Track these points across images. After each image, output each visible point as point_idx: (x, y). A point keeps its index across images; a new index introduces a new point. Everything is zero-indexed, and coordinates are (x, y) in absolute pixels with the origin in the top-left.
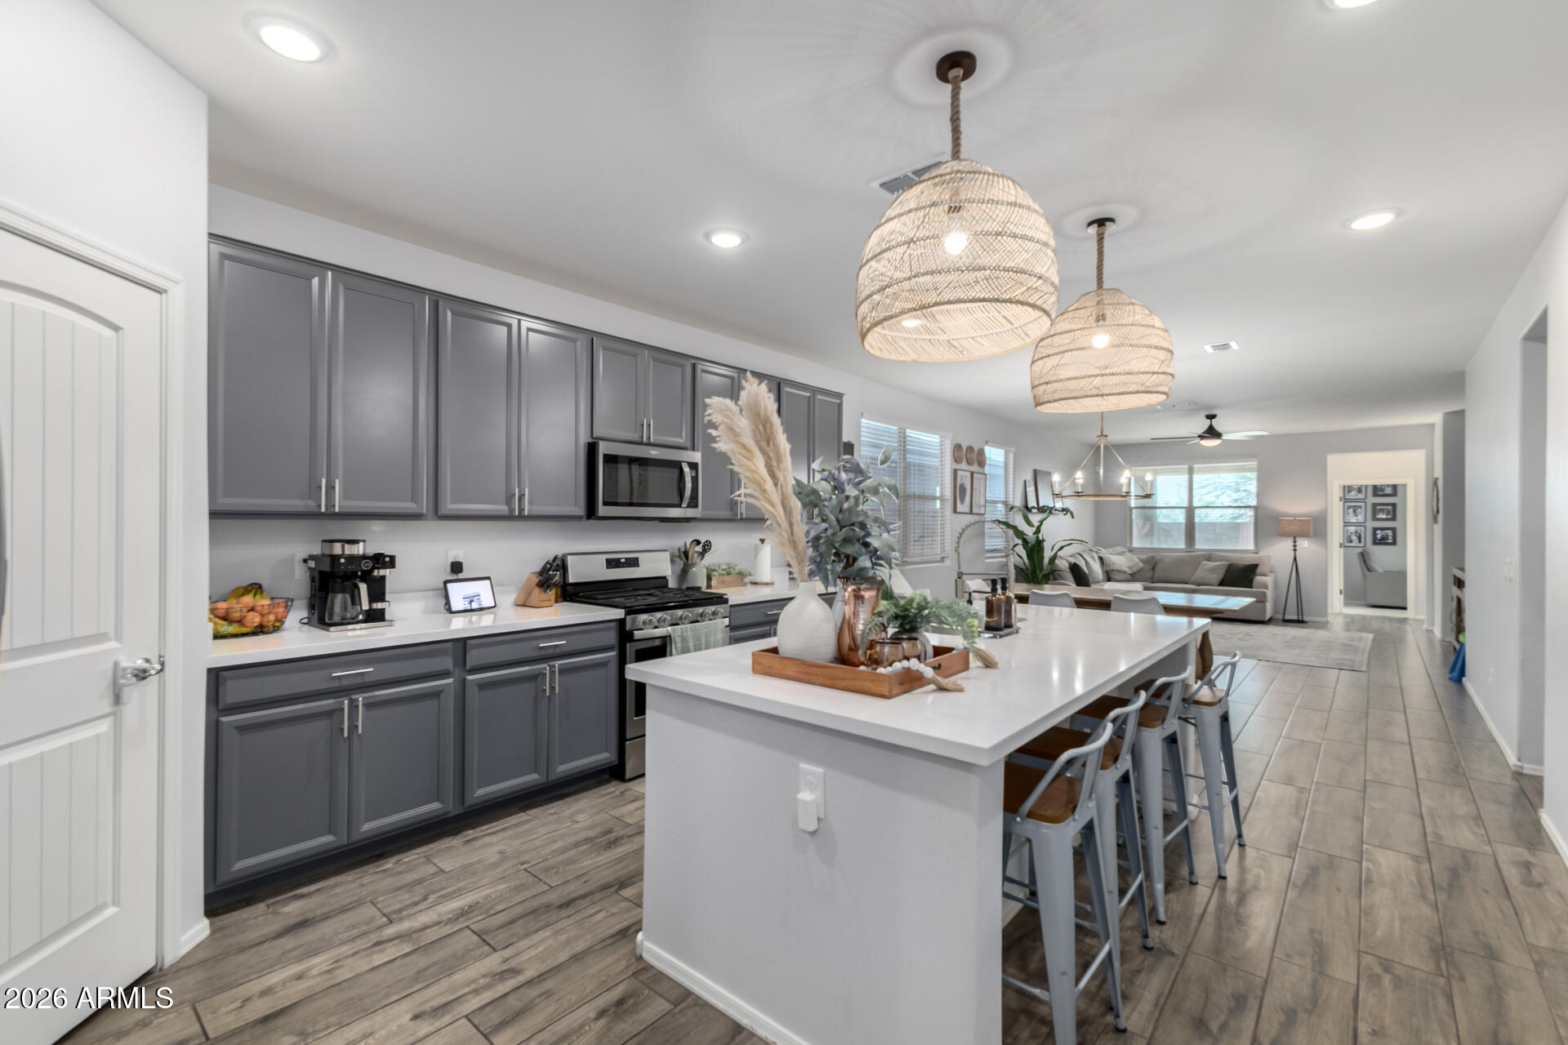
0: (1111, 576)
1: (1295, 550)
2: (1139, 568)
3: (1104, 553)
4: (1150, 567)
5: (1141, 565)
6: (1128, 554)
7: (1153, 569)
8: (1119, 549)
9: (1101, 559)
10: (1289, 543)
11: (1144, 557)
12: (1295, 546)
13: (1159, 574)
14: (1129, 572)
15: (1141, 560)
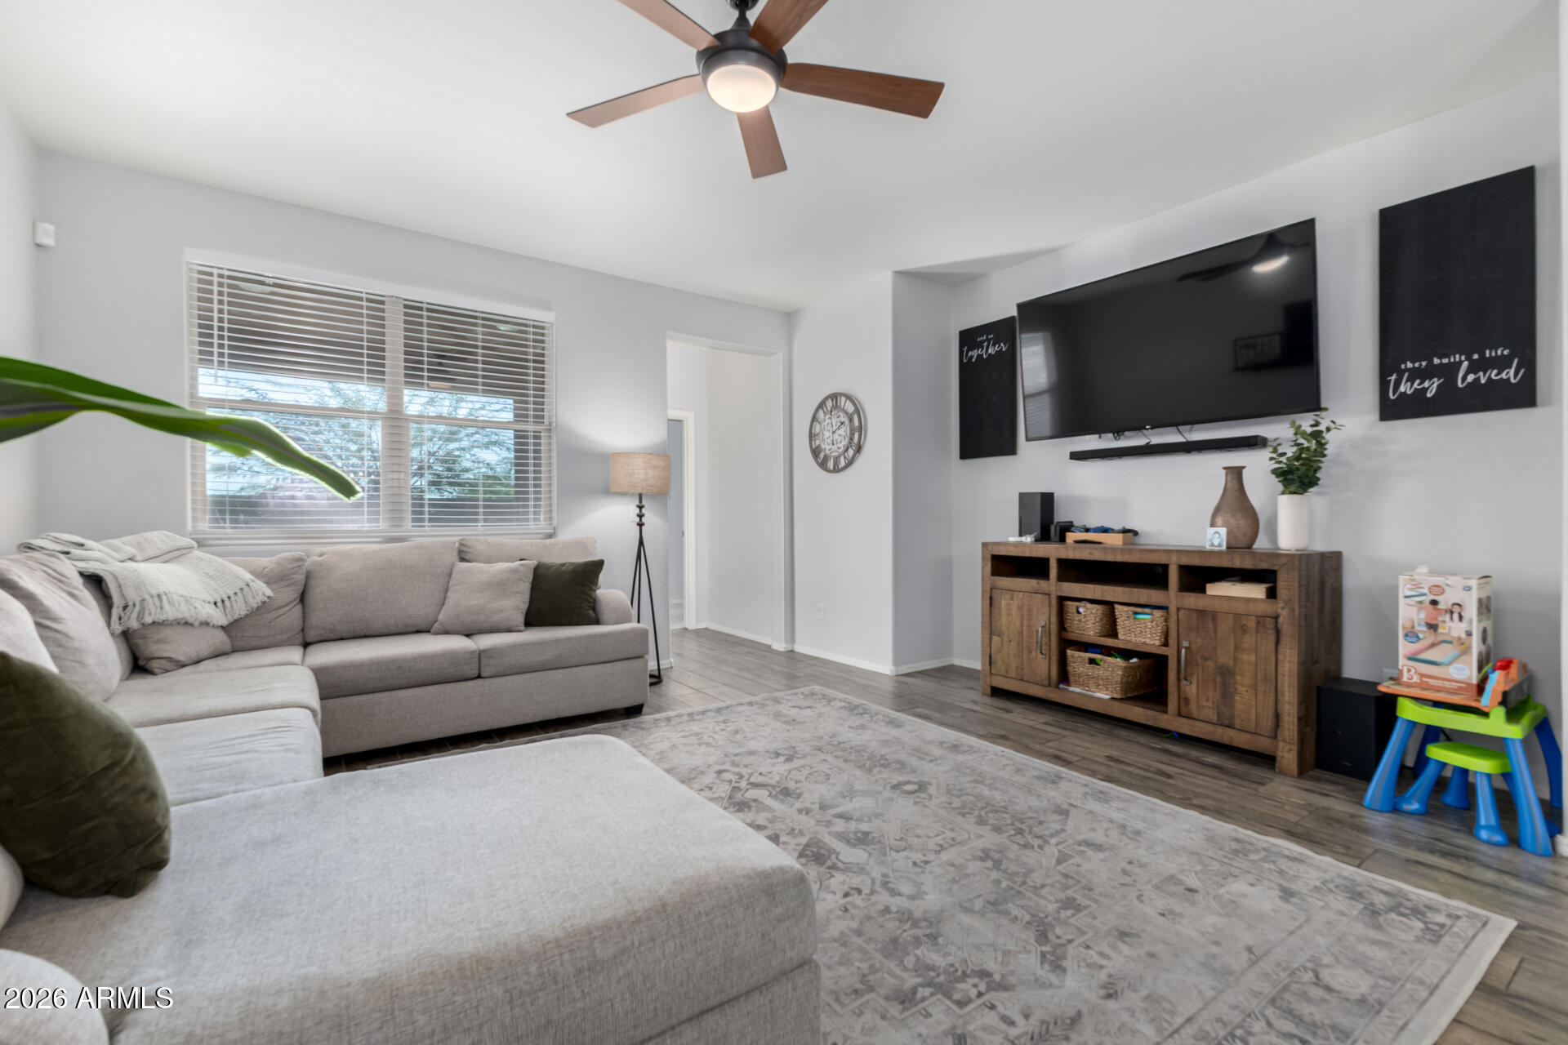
0: (152, 648)
1: (641, 525)
2: (254, 603)
3: (102, 557)
4: (292, 593)
5: (262, 590)
6: (197, 553)
7: (303, 598)
8: (159, 539)
9: (95, 582)
10: (626, 510)
11: (265, 562)
12: (641, 516)
13: (321, 617)
14: (219, 618)
15: (258, 574)
